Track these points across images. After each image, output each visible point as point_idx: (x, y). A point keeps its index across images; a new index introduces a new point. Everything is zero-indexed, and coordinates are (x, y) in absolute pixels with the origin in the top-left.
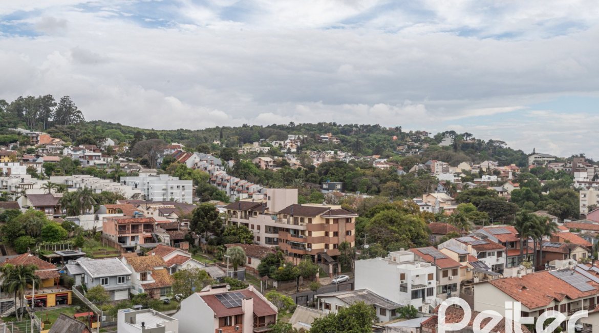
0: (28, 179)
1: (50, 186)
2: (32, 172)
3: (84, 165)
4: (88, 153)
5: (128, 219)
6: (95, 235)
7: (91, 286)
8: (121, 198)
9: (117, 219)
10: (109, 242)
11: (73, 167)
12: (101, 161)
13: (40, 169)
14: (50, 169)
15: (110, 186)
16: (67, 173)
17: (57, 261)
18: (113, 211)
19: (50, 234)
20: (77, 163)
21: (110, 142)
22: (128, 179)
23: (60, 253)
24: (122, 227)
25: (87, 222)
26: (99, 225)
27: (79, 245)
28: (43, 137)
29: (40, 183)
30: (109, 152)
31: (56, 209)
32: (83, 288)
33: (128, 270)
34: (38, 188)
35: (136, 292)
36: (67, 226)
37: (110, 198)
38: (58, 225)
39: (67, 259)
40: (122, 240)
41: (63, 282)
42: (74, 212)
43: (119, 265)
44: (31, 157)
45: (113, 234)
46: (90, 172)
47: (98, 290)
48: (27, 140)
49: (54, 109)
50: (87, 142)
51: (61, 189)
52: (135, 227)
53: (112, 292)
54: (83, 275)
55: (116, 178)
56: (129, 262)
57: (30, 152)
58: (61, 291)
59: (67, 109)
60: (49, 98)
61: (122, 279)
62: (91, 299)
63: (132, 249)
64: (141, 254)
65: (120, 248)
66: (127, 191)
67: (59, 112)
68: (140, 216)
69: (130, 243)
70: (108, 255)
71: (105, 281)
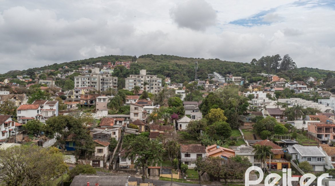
0: (267, 100)
1: (278, 104)
2: (268, 96)
3: (297, 92)
4: (299, 86)
5: (323, 124)
6: (304, 132)
7: (301, 161)
8: (319, 112)
9: (316, 124)
10: (312, 137)
11: (291, 94)
12: (307, 90)
13: (273, 95)
14: (278, 95)
15: (312, 105)
16: (288, 97)
17: (282, 145)
18: (314, 119)
19: (278, 130)
20: (293, 91)
21: (312, 79)
22: (323, 101)
23: (284, 141)
24: (319, 129)
25: (298, 124)
26: (306, 126)
27: (294, 137)
28: (274, 77)
29: (273, 102)
30: (311, 85)
31: (281, 116)
32: (297, 162)
33: (323, 154)
34: (272, 105)
35: (328, 168)
36: (288, 126)
37: (312, 112)
38: (282, 125)
39: (288, 144)
40: (319, 136)
41: (286, 157)
42: (292, 118)
43: (318, 151)
44: (268, 88)
45: (314, 132)
46: (300, 96)
47: (305, 164)
48: (266, 79)
49: (280, 62)
50: (299, 80)
51: (284, 105)
52: (327, 129)
53: (314, 166)
54: (297, 154)
55: (315, 100)
56: (324, 150)
57: (268, 85)
58: (284, 162)
59: (287, 61)
60: (277, 56)
61: (320, 159)
62: (301, 168)
63: (326, 142)
64: (332, 145)
65: (318, 141)
66: (323, 108)
67: (283, 63)
68: (331, 123)
69: (324, 138)
70: (311, 144)
71: (309, 159)
